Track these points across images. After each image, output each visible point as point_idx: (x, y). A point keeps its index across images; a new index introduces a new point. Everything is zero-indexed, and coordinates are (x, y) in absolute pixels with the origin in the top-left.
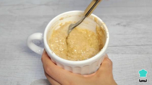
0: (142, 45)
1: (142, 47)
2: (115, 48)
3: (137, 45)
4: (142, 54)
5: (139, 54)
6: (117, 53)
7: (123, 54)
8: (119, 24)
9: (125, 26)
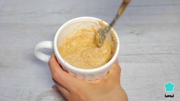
0: (156, 54)
1: (155, 56)
2: (128, 56)
3: (150, 54)
4: (156, 63)
5: (152, 63)
6: (131, 62)
7: (136, 62)
8: (132, 33)
9: (138, 34)
